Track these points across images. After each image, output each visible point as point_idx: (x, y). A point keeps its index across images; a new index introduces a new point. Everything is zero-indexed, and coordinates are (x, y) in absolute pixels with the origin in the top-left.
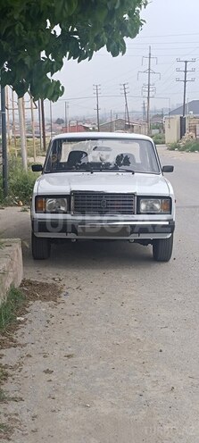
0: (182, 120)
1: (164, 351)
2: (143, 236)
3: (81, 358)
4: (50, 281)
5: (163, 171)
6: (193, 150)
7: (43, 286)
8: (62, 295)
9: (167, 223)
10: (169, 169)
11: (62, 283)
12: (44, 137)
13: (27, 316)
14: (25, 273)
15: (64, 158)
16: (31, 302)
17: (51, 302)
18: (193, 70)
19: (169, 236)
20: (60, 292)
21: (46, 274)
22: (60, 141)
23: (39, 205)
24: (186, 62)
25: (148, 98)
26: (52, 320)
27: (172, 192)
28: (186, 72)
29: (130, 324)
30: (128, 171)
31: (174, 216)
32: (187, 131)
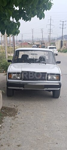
0: (62, 42)
1: (58, 143)
2: (49, 89)
3: (24, 147)
4: (13, 107)
5: (56, 63)
6: (65, 52)
7: (10, 110)
8: (17, 113)
9: (58, 84)
10: (59, 62)
11: (18, 108)
12: (14, 46)
13: (2, 124)
14: (3, 103)
15: (20, 57)
16: (5, 117)
17: (13, 117)
18: (66, 25)
19: (59, 89)
20: (16, 112)
21: (12, 104)
22: (18, 51)
23: (10, 76)
24: (63, 22)
25: (50, 34)
26: (13, 126)
27: (60, 72)
28: (63, 25)
29: (44, 129)
30: (43, 63)
31: (61, 81)
32: (63, 45)
